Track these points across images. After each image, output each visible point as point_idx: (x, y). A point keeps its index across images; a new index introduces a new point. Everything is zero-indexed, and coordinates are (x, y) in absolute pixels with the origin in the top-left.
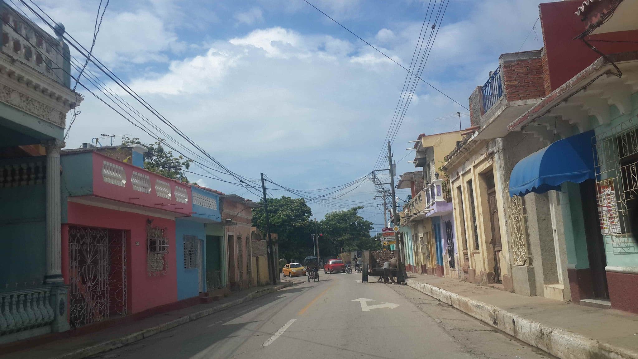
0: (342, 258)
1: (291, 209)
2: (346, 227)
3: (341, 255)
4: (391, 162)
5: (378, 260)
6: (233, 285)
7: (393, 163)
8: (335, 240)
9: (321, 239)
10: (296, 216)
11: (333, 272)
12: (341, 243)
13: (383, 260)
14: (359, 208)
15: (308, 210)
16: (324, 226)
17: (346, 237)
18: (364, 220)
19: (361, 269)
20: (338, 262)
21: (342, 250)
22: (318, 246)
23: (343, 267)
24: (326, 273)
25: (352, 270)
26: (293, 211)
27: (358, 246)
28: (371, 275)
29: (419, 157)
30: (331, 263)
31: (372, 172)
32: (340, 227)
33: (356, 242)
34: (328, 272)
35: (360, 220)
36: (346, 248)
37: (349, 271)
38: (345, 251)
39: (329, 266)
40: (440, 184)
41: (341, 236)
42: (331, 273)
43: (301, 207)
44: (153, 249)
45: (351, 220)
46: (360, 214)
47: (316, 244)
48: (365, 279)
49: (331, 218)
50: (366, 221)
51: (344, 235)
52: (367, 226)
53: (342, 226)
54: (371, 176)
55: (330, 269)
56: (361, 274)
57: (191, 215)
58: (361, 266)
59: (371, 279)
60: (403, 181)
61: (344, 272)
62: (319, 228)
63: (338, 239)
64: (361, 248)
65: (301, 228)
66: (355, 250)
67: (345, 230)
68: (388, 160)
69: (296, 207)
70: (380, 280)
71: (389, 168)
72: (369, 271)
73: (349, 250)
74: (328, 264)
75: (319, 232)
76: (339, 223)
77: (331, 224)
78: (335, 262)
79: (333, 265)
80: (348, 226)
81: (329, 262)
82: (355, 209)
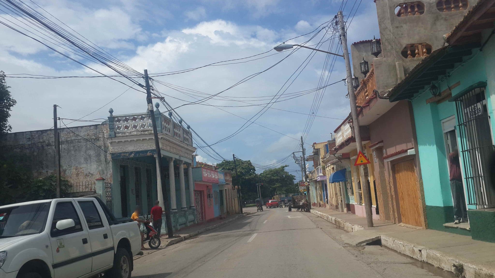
0: (276, 198)
1: (242, 168)
2: (278, 179)
3: (275, 197)
4: (303, 147)
5: (296, 200)
6: (228, 212)
7: (304, 148)
8: (271, 187)
9: (262, 187)
10: (246, 172)
11: (272, 207)
12: (275, 189)
13: (299, 200)
14: (286, 166)
15: (253, 168)
16: (264, 179)
17: (278, 185)
18: (289, 174)
19: (288, 205)
20: (274, 201)
21: (275, 194)
22: (260, 191)
23: (277, 204)
24: (267, 208)
25: (283, 206)
26: (244, 169)
27: (285, 191)
28: (293, 208)
29: (315, 151)
30: (270, 202)
31: (293, 153)
32: (274, 179)
33: (284, 188)
34: (268, 208)
35: (287, 174)
36: (278, 193)
37: (281, 207)
38: (277, 194)
39: (269, 204)
40: (321, 168)
41: (274, 184)
42: (270, 208)
43: (248, 166)
44: (210, 197)
45: (281, 174)
46: (286, 170)
47: (259, 190)
48: (290, 210)
49: (268, 173)
50: (290, 175)
51: (276, 184)
52: (291, 178)
53: (275, 178)
54: (292, 155)
55: (270, 205)
56: (288, 208)
57: (219, 183)
58: (288, 204)
59: (293, 209)
60: (309, 158)
61: (278, 207)
62: (260, 179)
63: (273, 187)
64: (288, 192)
65: (249, 179)
66: (283, 193)
67: (277, 181)
68: (301, 146)
69: (245, 166)
70: (298, 210)
71: (302, 151)
72: (292, 206)
73: (280, 194)
74: (268, 202)
75: (260, 182)
76: (273, 176)
77: (267, 177)
78: (272, 201)
79: (272, 203)
80: (279, 178)
81: (269, 201)
82: (283, 167)
